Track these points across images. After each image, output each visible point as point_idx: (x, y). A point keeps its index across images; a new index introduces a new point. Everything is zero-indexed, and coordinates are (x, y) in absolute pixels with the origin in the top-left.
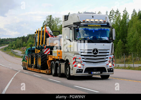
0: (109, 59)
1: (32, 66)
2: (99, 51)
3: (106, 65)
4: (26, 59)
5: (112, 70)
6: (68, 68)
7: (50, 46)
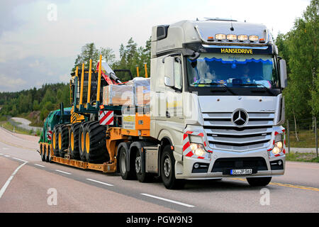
0: (272, 137)
1: (66, 152)
2: (249, 117)
3: (266, 153)
4: (49, 137)
5: (280, 163)
6: (168, 161)
7: (112, 105)
